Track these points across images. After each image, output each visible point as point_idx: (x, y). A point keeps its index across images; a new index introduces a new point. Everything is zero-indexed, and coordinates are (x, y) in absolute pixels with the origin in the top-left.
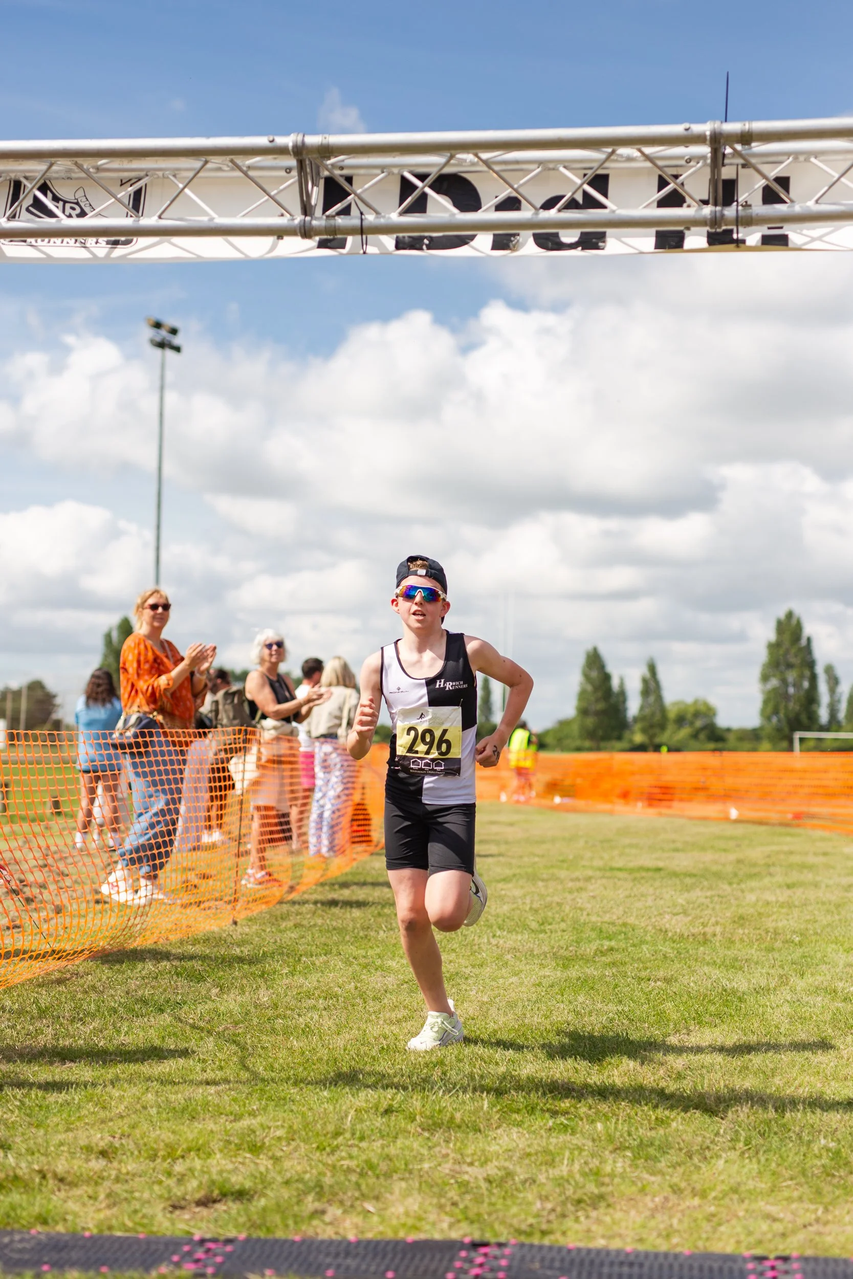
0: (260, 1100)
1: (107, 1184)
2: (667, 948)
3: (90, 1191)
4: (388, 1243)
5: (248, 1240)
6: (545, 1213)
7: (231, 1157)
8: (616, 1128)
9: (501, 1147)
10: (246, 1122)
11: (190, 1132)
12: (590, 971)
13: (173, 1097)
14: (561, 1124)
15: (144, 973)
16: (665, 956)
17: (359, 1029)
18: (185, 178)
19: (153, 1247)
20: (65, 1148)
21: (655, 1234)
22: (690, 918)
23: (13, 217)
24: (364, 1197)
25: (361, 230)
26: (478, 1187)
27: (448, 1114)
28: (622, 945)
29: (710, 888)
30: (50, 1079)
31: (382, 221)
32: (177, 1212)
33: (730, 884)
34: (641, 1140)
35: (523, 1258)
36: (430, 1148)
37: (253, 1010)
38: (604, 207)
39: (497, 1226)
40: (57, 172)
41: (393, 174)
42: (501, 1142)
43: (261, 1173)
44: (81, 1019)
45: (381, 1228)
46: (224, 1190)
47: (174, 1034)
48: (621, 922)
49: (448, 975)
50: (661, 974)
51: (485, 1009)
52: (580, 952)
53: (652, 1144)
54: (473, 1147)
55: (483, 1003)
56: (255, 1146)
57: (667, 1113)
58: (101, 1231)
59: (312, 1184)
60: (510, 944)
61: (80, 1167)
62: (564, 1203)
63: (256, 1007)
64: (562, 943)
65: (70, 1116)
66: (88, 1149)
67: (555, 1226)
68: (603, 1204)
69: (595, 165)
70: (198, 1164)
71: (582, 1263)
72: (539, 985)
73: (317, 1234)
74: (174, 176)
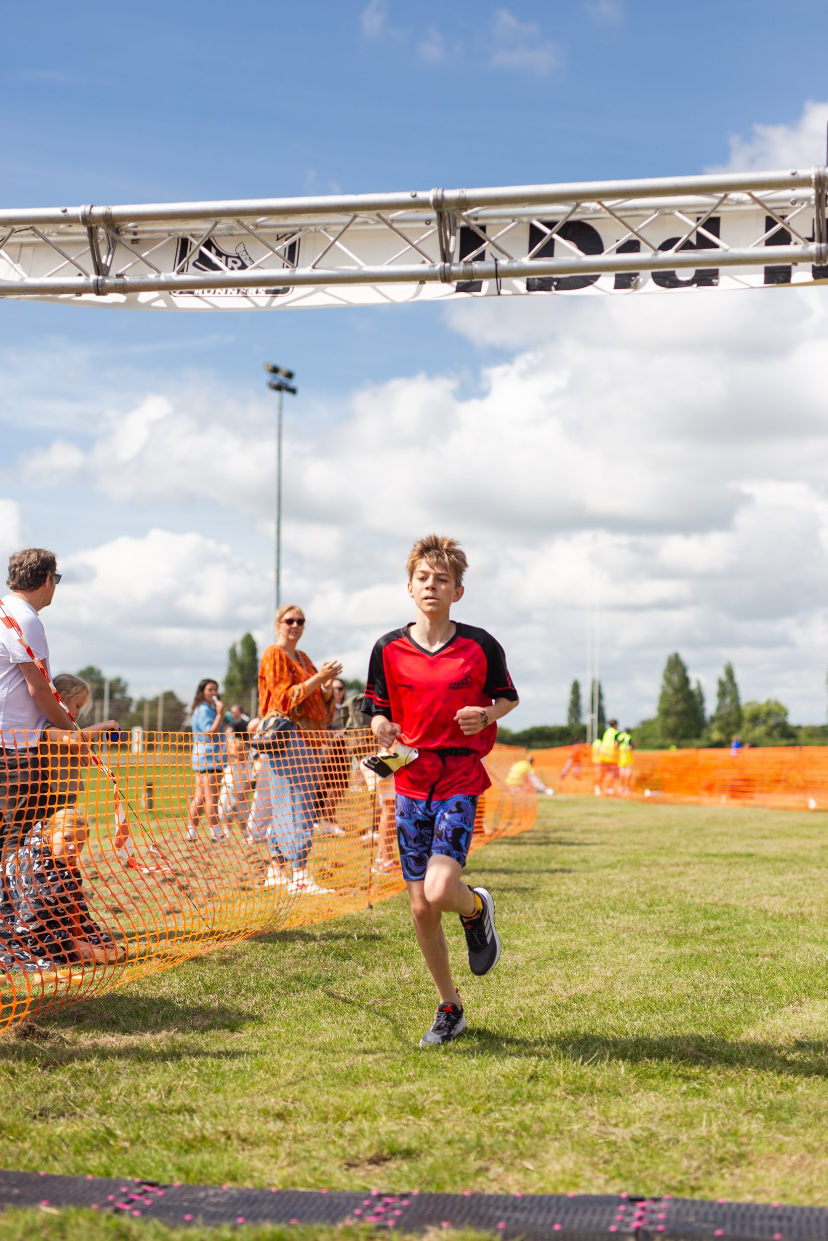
0: (415, 1066)
1: (286, 1144)
2: (768, 927)
3: (272, 1150)
4: (551, 1198)
5: (421, 1195)
6: (692, 1170)
7: (396, 1119)
8: (746, 1093)
9: (642, 1110)
10: (406, 1087)
11: (356, 1096)
12: (702, 948)
13: (335, 1065)
14: (694, 1088)
15: (294, 953)
16: (768, 934)
17: (497, 1002)
18: (336, 231)
19: (336, 1201)
20: (244, 1111)
21: (797, 1190)
22: (786, 899)
23: (181, 271)
24: (521, 1155)
25: (497, 274)
26: (626, 1147)
27: (590, 1081)
28: (727, 924)
29: (801, 871)
30: (222, 1049)
31: (515, 265)
32: (352, 1170)
33: (819, 868)
34: (772, 1103)
35: (678, 1212)
36: (577, 1111)
37: (397, 985)
38: (716, 246)
39: (649, 1183)
40: (220, 230)
41: (523, 222)
42: (641, 1105)
43: (425, 1134)
44: (243, 995)
45: (542, 1184)
46: (394, 1150)
47: (329, 1008)
48: (723, 903)
49: (571, 952)
50: (768, 950)
51: (610, 984)
52: (689, 931)
53: (781, 1107)
54: (616, 1110)
55: (607, 978)
56: (416, 1109)
57: (791, 1078)
58: (285, 1186)
59: (473, 1144)
60: (623, 924)
61: (260, 1128)
62: (706, 1162)
63: (399, 982)
64: (671, 923)
65: (244, 1082)
66: (265, 1112)
67: (702, 1183)
68: (744, 1162)
69: (709, 209)
70: (366, 1125)
71: (734, 1217)
72: (657, 960)
73: (483, 1190)
74: (325, 230)
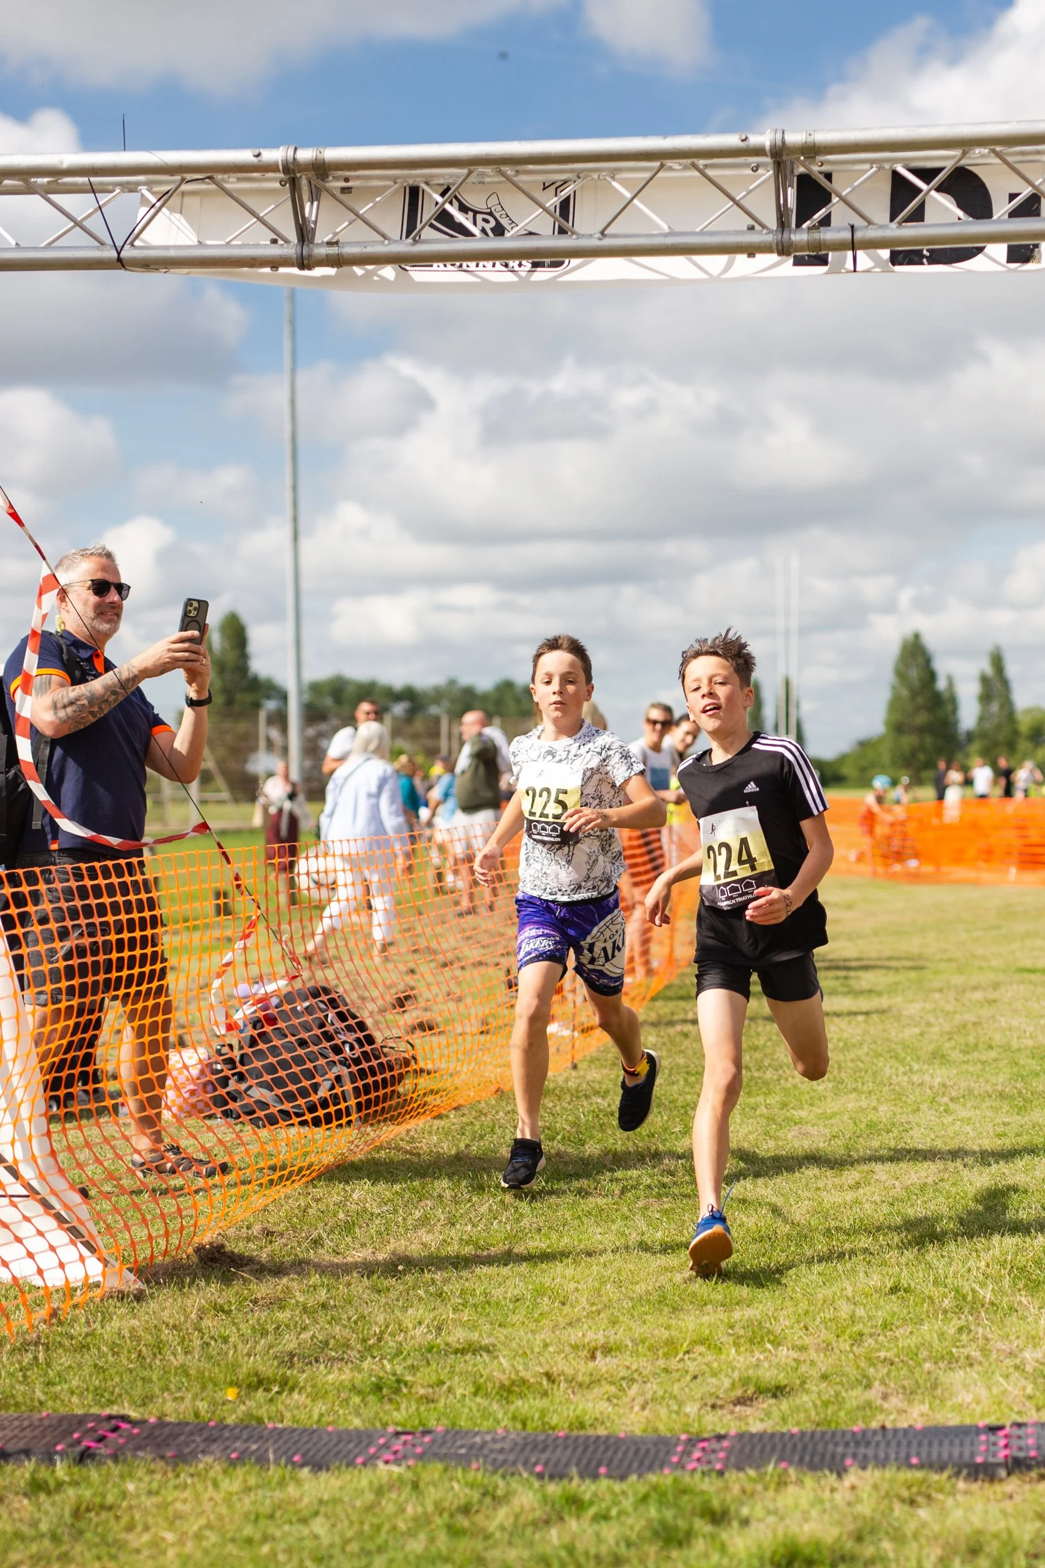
7: (746, 1350)
20: (554, 1349)
25: (853, 246)
31: (877, 234)
32: (720, 1412)
41: (884, 170)
43: (792, 1367)
46: (759, 1387)
70: (711, 1358)
74: (613, 178)
